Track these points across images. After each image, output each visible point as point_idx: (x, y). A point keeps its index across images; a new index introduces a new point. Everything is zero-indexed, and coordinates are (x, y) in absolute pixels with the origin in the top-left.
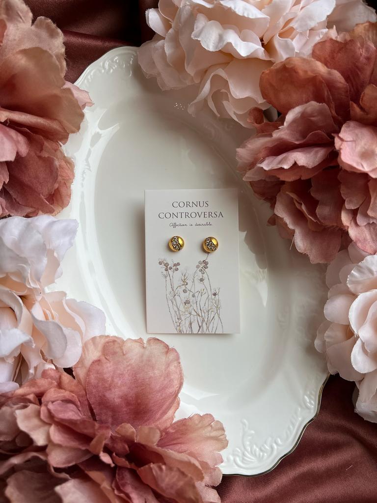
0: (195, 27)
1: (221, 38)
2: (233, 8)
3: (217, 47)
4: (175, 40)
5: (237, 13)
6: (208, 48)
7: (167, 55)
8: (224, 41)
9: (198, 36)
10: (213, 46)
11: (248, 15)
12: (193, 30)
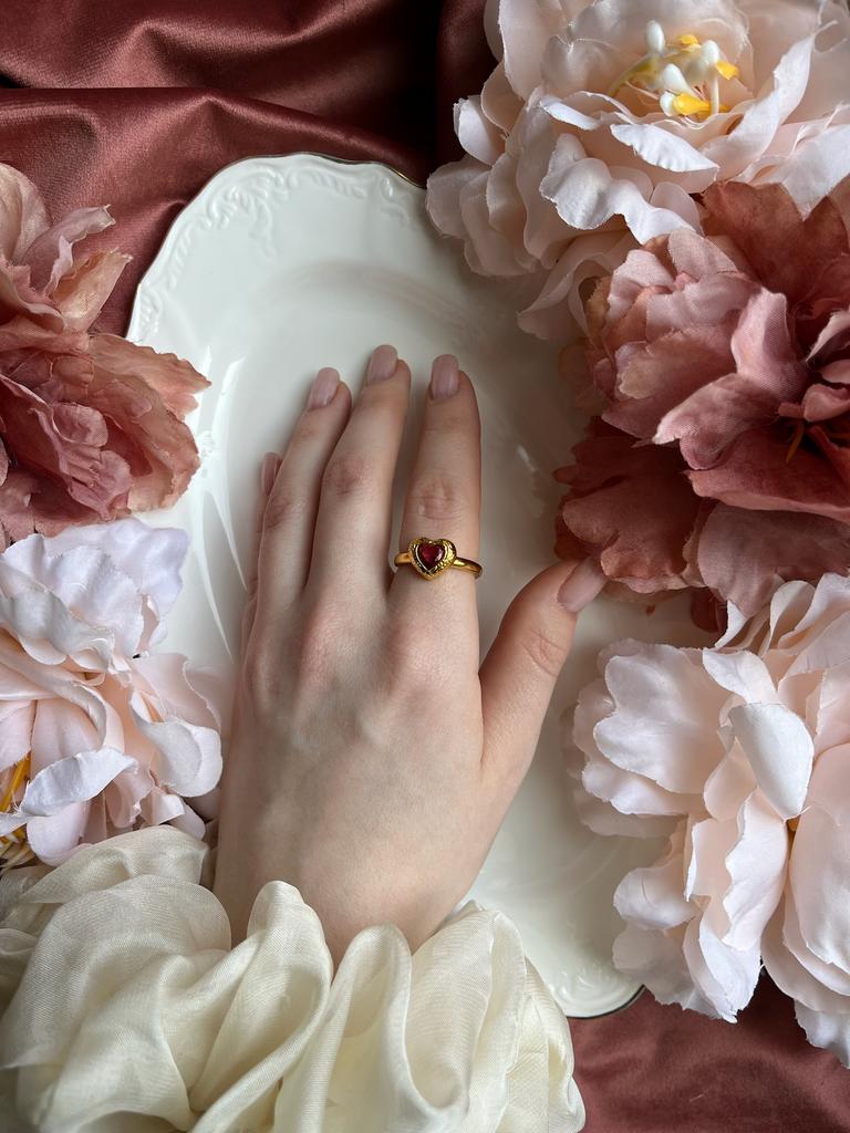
0: (550, 165)
1: (602, 200)
2: (637, 147)
3: (590, 220)
4: (509, 180)
5: (645, 159)
6: (572, 219)
7: (491, 211)
8: (607, 210)
9: (553, 194)
10: (584, 218)
11: (669, 163)
12: (544, 172)
